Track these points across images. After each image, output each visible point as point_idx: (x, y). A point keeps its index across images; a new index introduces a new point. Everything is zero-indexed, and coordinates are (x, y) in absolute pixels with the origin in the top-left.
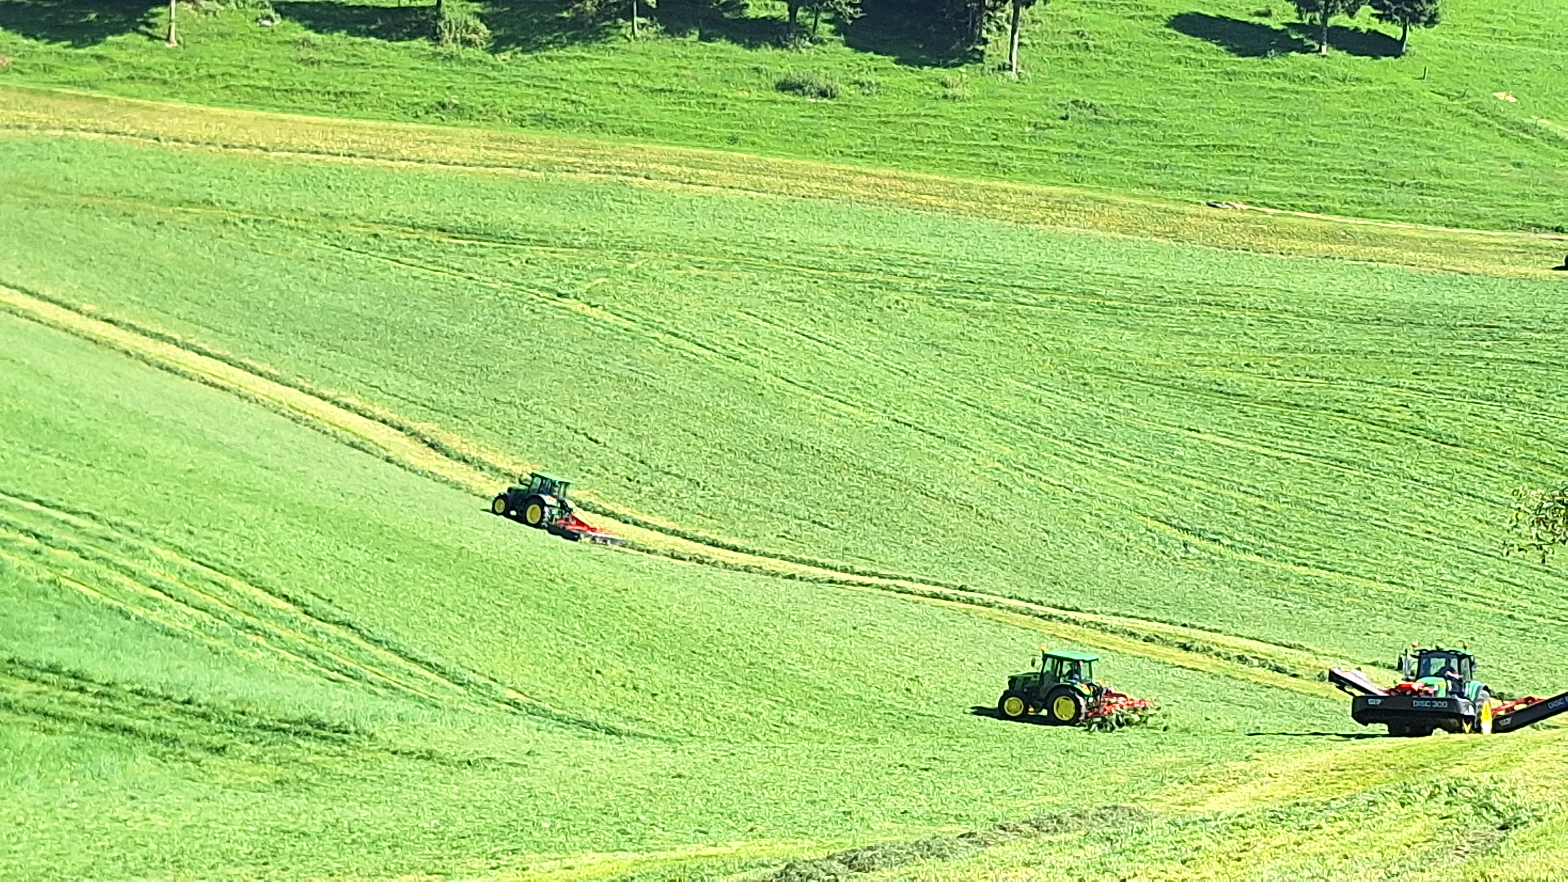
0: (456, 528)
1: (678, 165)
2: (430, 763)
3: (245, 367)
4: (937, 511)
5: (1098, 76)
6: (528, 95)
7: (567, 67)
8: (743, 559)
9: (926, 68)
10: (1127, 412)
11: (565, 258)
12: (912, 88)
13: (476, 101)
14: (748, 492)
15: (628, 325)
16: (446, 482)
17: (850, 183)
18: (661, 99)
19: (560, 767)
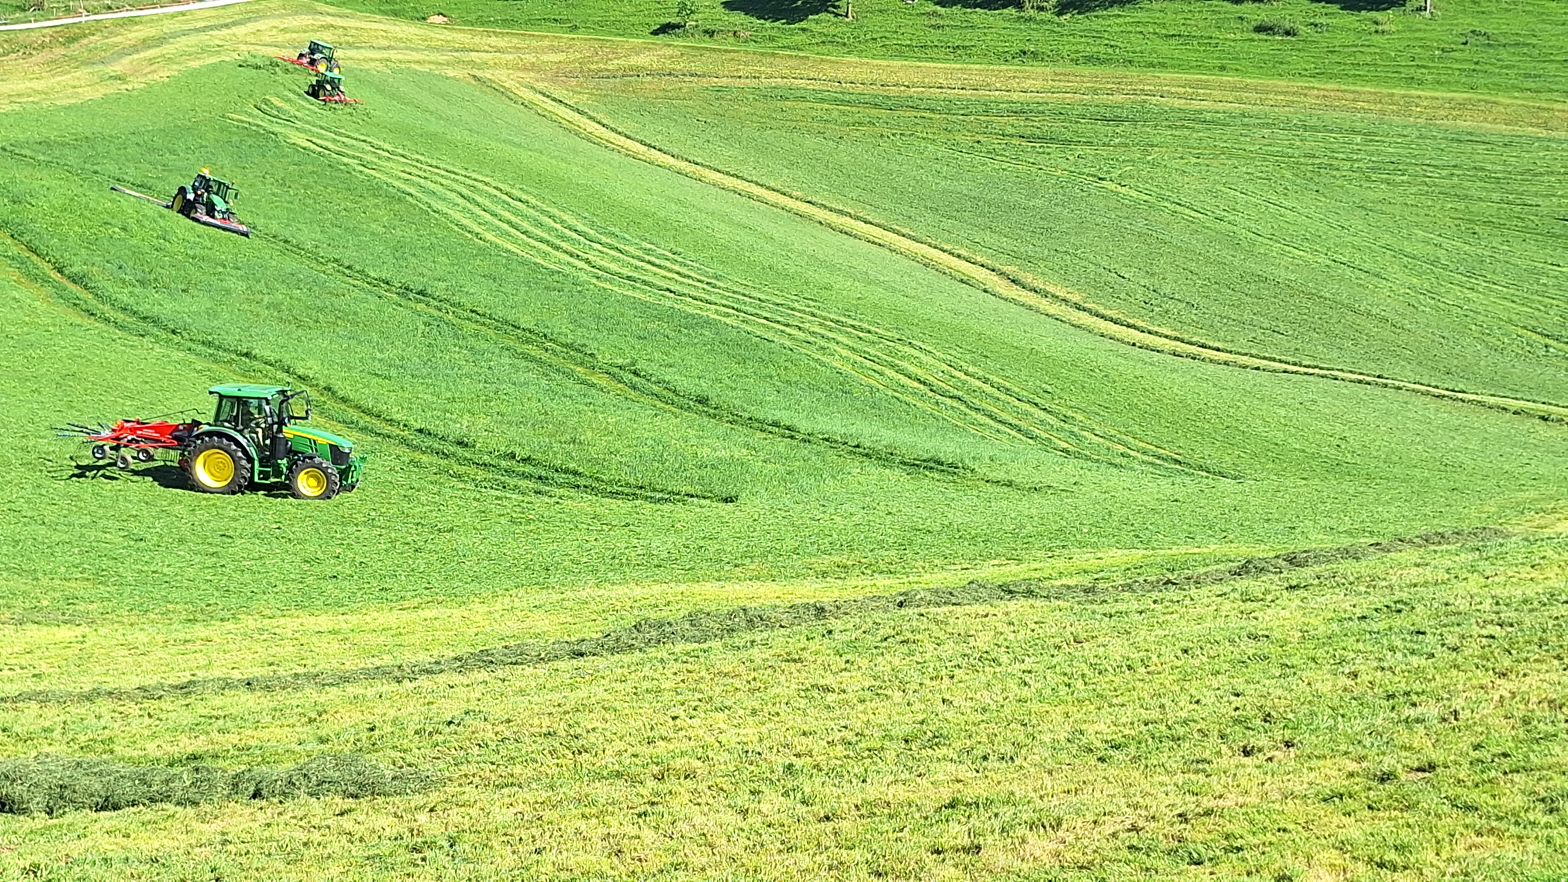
0: (1029, 335)
1: (1184, 87)
2: (1010, 489)
3: (894, 231)
4: (1363, 323)
5: (1491, 12)
6: (1080, 43)
7: (1109, 22)
8: (1223, 356)
9: (1363, 12)
10: (1505, 253)
11: (1104, 153)
12: (1352, 26)
13: (1046, 49)
14: (1227, 311)
15: (1146, 197)
16: (1023, 305)
17: (1305, 95)
18: (1173, 41)
19: (1096, 493)
